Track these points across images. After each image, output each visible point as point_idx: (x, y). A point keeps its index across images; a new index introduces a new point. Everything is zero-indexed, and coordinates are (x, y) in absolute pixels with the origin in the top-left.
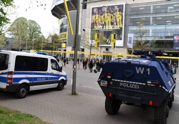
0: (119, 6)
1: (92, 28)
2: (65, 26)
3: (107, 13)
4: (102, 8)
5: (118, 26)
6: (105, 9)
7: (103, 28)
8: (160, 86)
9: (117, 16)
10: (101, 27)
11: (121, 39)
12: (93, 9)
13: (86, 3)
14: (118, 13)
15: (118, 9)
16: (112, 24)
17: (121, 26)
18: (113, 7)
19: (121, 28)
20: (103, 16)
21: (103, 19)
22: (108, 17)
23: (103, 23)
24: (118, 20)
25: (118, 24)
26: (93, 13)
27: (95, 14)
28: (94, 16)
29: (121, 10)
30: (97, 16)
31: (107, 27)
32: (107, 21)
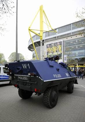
0: (59, 42)
1: (47, 54)
2: (35, 55)
3: (54, 46)
4: (51, 44)
5: (60, 53)
6: (53, 45)
7: (52, 54)
8: (37, 77)
9: (59, 47)
10: (52, 53)
11: (62, 59)
12: (47, 45)
13: (43, 43)
14: (59, 46)
15: (59, 44)
16: (57, 51)
17: (61, 52)
18: (57, 43)
19: (61, 53)
20: (52, 48)
21: (52, 49)
22: (54, 49)
23: (52, 51)
24: (59, 49)
25: (60, 51)
26: (47, 47)
27: (48, 47)
28: (48, 49)
29: (61, 44)
30: (49, 48)
31: (54, 53)
32: (54, 51)
